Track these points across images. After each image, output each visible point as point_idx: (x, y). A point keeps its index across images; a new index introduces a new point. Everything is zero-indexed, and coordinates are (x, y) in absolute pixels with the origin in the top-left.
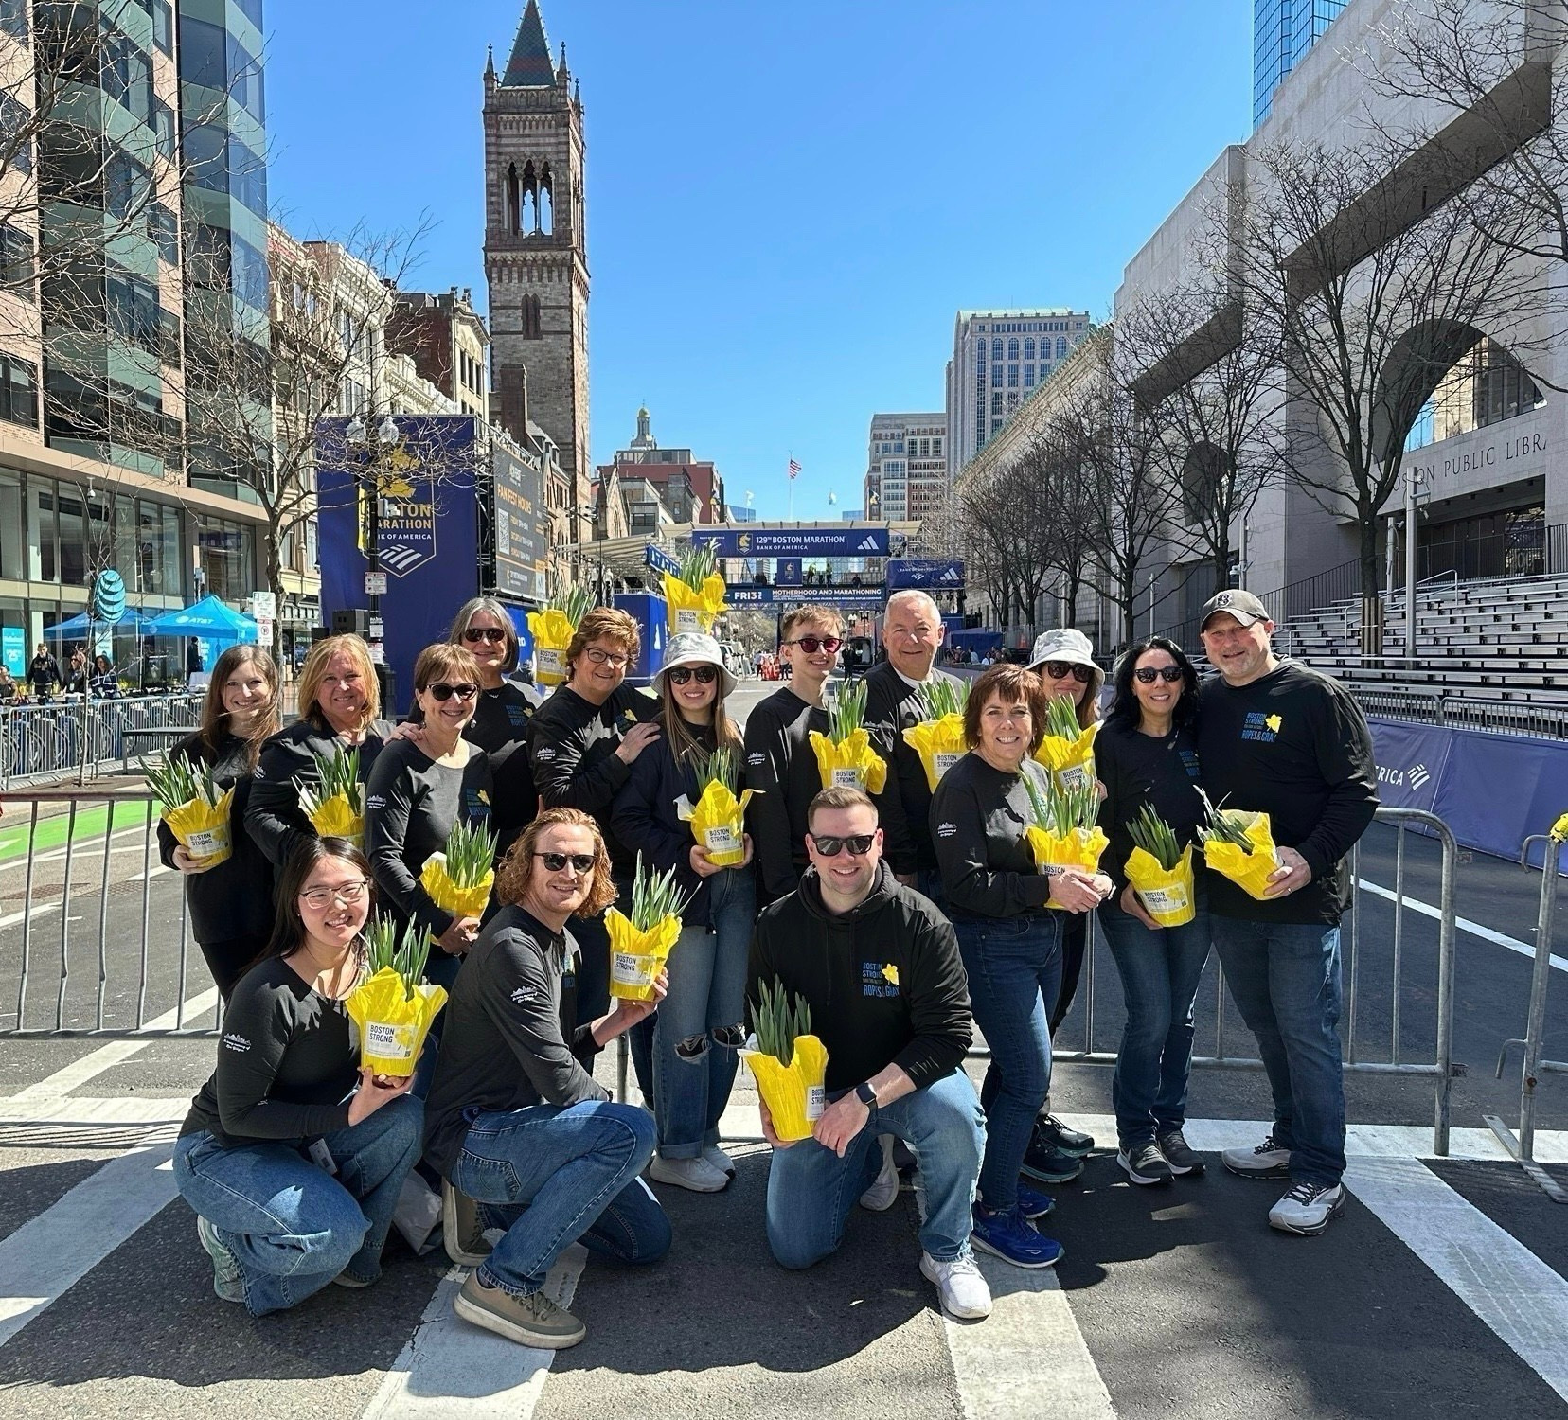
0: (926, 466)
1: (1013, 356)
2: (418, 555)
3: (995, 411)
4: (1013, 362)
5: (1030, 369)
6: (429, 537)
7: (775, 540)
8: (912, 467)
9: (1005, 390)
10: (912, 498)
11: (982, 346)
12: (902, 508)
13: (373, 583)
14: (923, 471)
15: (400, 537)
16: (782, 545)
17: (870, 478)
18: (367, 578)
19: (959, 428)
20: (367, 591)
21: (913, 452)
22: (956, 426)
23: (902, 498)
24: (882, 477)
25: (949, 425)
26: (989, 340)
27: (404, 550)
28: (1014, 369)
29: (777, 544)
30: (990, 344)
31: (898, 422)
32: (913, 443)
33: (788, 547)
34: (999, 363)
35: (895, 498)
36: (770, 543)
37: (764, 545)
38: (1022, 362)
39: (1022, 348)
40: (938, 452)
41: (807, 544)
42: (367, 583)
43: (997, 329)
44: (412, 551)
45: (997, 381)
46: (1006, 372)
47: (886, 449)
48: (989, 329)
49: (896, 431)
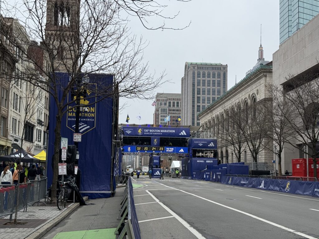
0: (174, 110)
1: (204, 77)
2: (88, 127)
3: (198, 94)
4: (204, 79)
5: (209, 81)
6: (93, 120)
7: (151, 131)
8: (170, 110)
9: (201, 87)
11: (194, 74)
13: (76, 137)
14: (173, 112)
15: (82, 120)
16: (153, 132)
17: (156, 113)
18: (74, 135)
19: (186, 98)
20: (74, 140)
21: (170, 106)
22: (185, 98)
24: (160, 113)
25: (182, 97)
26: (196, 72)
27: (83, 125)
28: (204, 81)
29: (151, 132)
30: (197, 73)
31: (165, 96)
32: (170, 103)
33: (155, 133)
34: (199, 79)
36: (149, 132)
37: (147, 132)
38: (206, 79)
39: (206, 75)
40: (178, 106)
41: (161, 132)
42: (74, 137)
43: (198, 68)
44: (86, 125)
45: (199, 84)
46: (201, 82)
47: (161, 104)
48: (196, 68)
49: (164, 99)
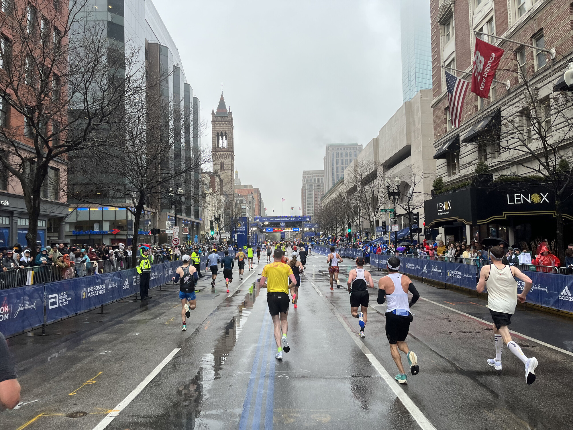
1: (342, 156)
3: (337, 172)
4: (342, 158)
5: (346, 160)
8: (315, 186)
9: (340, 166)
10: (315, 195)
11: (333, 154)
12: (312, 198)
14: (318, 187)
21: (315, 181)
22: (327, 175)
23: (312, 195)
24: (306, 189)
25: (325, 174)
26: (335, 152)
28: (342, 160)
31: (311, 173)
32: (315, 179)
34: (338, 158)
35: (310, 195)
38: (344, 158)
39: (344, 154)
43: (337, 149)
45: (337, 163)
46: (340, 161)
47: (307, 181)
48: (335, 149)
49: (310, 176)
